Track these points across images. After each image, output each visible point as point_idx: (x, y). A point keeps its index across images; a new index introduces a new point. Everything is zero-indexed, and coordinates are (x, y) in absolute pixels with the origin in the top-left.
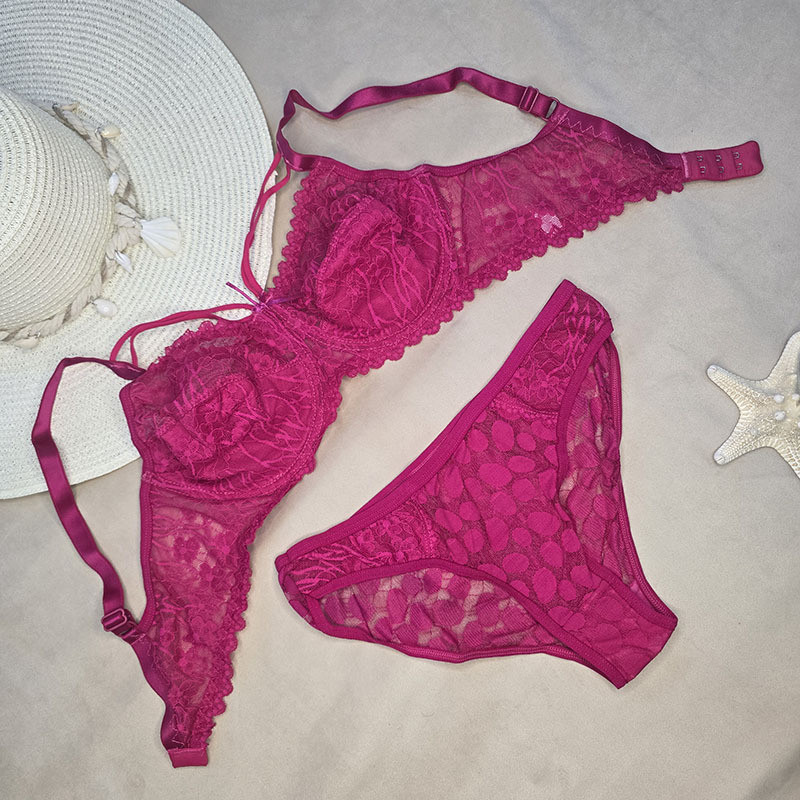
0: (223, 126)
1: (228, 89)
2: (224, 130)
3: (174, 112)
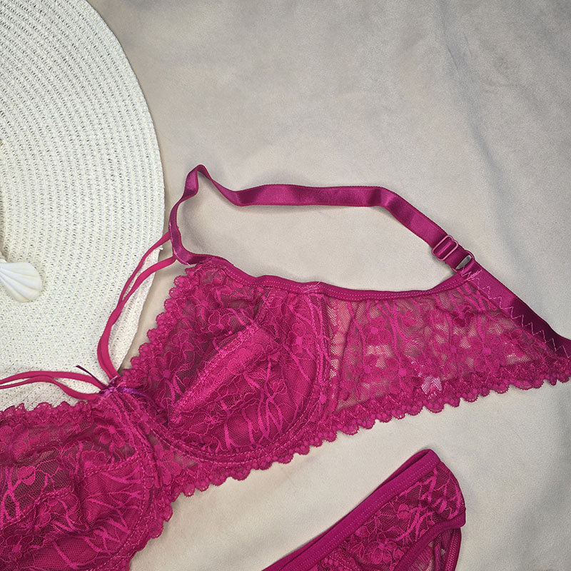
0: (116, 174)
1: (131, 133)
2: (117, 178)
3: (67, 139)
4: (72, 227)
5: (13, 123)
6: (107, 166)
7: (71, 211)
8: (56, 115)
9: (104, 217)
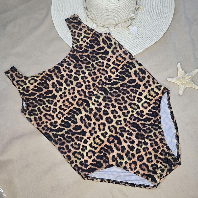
3: (153, 15)
4: (144, 29)
5: (146, 7)
6: (157, 24)
7: (145, 27)
8: (155, 11)
9: (150, 31)
